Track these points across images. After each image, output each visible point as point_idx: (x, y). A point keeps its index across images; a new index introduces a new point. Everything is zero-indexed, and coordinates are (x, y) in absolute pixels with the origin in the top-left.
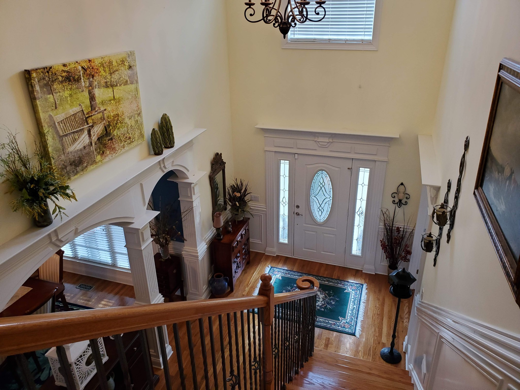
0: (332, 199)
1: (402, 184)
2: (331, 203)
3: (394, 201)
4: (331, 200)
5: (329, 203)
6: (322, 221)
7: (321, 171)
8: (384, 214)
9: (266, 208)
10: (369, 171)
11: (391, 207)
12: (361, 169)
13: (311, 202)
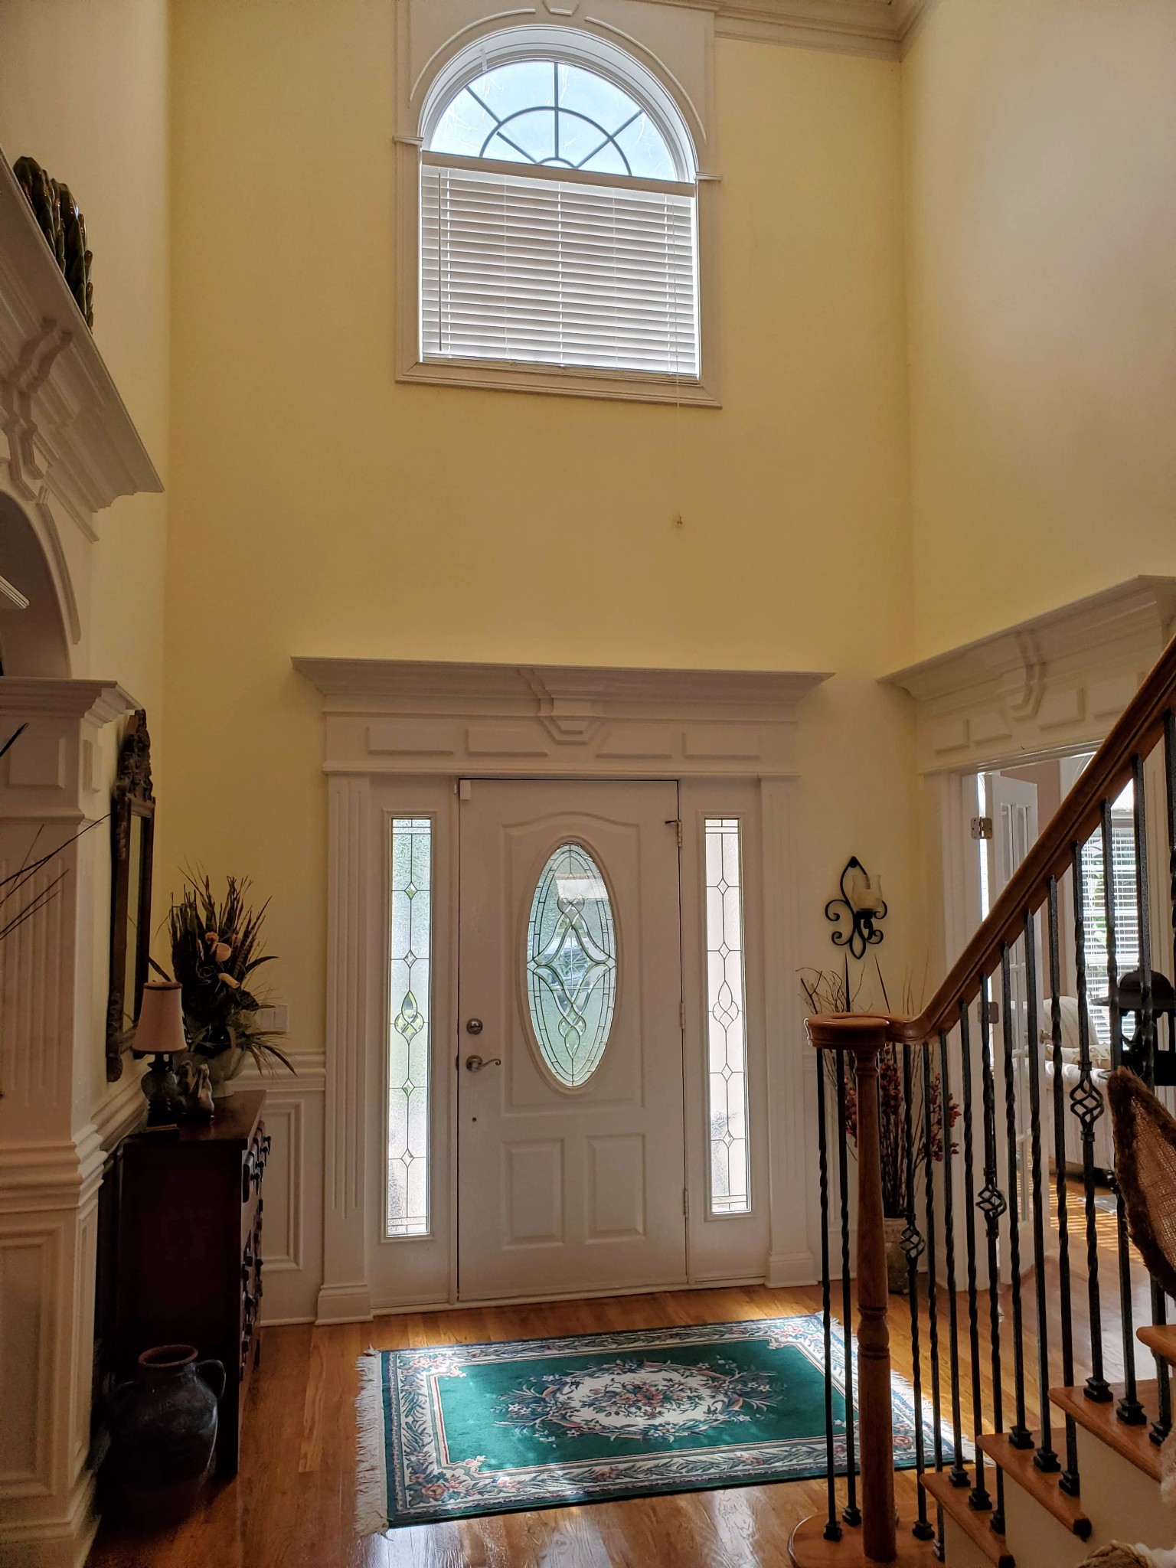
0: (617, 967)
1: (854, 863)
2: (613, 984)
3: (836, 936)
4: (613, 971)
5: (607, 986)
6: (580, 1079)
7: (567, 848)
8: (811, 996)
9: (324, 1065)
10: (736, 830)
11: (832, 959)
12: (708, 823)
13: (531, 994)
